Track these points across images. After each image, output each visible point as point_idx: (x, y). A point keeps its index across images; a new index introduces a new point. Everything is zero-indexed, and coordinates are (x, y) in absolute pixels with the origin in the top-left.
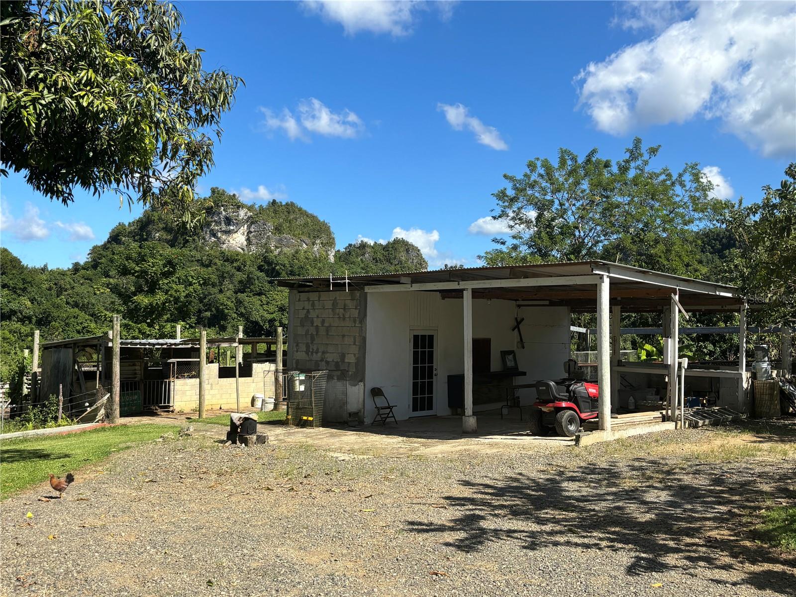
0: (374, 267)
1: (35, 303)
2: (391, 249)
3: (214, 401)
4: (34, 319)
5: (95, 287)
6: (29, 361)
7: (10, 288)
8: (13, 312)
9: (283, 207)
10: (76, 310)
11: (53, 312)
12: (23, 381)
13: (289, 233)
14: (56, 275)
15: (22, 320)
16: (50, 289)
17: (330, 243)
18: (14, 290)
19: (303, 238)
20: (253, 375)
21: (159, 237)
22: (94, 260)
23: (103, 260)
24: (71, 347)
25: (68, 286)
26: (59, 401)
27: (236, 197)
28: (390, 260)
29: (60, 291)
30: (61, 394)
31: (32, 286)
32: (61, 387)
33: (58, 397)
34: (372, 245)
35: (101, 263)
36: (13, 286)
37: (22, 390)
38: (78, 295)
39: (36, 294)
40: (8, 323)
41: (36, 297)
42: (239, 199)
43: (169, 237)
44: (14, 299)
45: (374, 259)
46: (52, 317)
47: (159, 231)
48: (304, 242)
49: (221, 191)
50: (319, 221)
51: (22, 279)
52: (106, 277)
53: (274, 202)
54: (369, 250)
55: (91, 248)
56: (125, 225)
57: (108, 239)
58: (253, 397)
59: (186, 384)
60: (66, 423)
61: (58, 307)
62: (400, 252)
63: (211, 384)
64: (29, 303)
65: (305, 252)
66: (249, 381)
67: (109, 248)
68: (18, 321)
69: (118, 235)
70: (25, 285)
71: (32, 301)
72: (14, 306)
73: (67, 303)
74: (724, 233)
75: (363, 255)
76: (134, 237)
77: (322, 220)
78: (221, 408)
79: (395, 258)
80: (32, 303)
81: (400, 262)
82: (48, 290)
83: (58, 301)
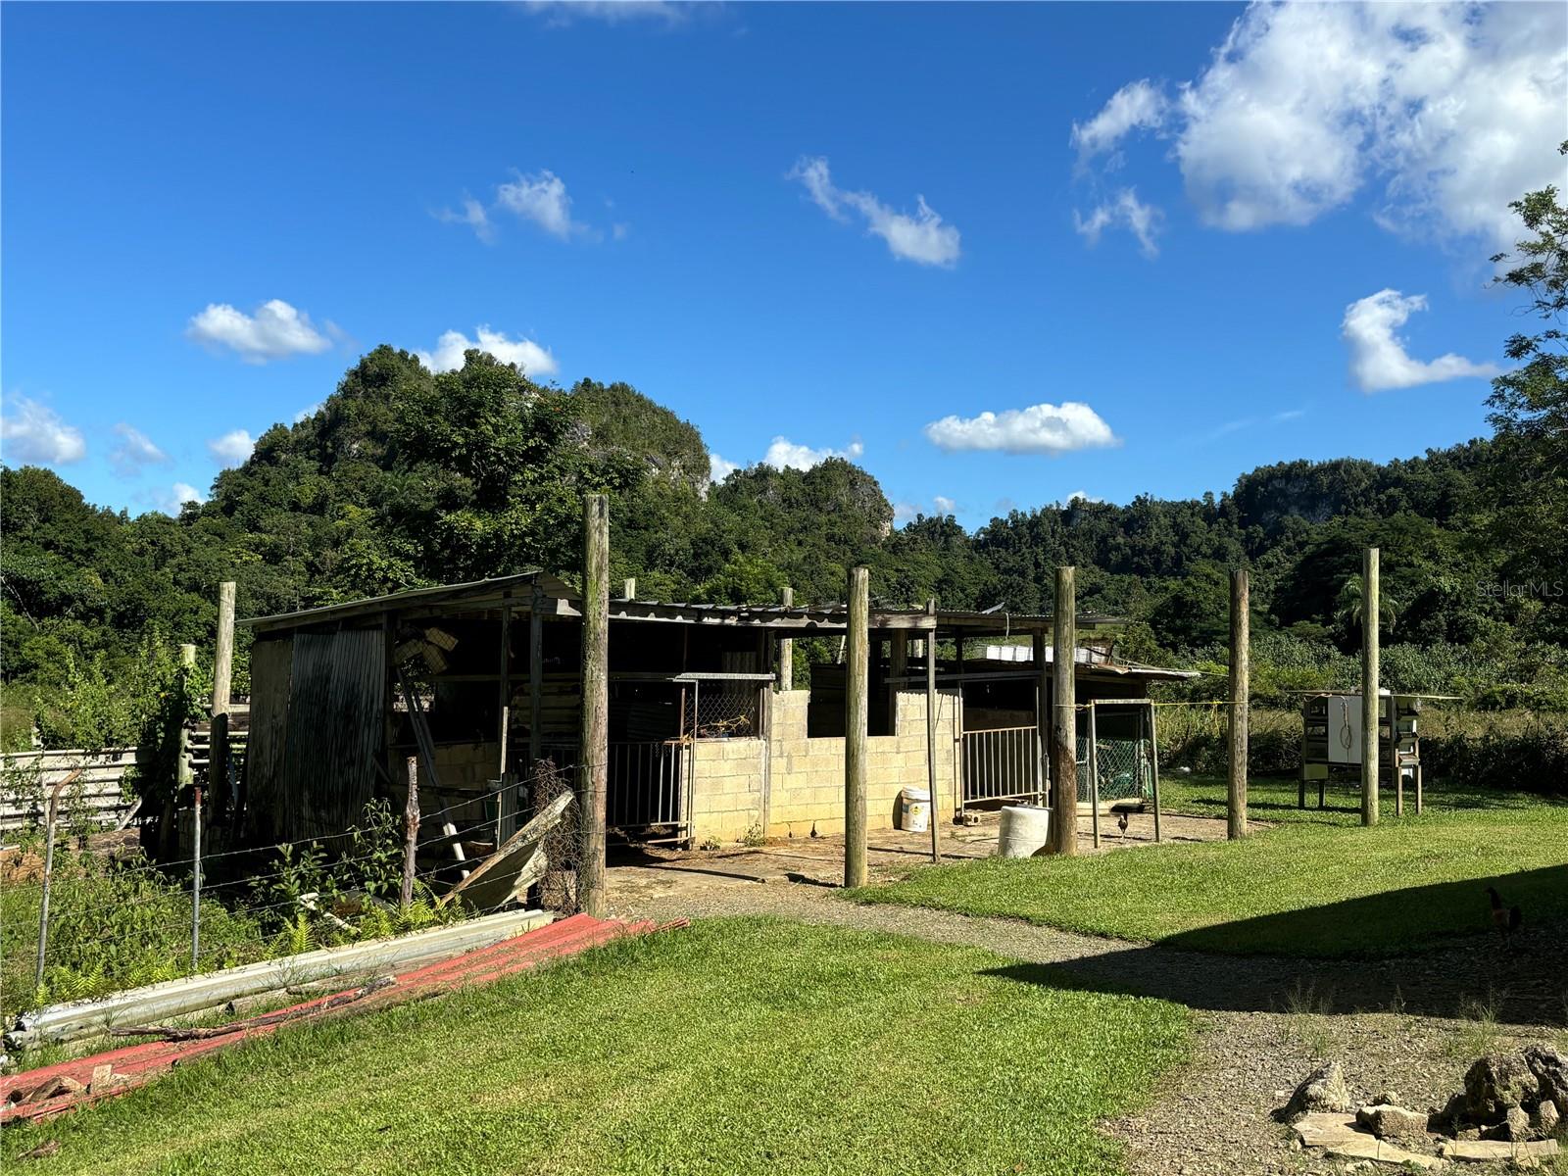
0: (786, 516)
1: (111, 581)
2: (818, 481)
3: (797, 812)
4: (109, 615)
5: (231, 550)
6: (196, 682)
7: (60, 550)
8: (67, 600)
9: (606, 394)
10: (195, 596)
11: (147, 600)
12: (179, 742)
13: (624, 444)
14: (153, 524)
15: (84, 617)
16: (142, 553)
17: (702, 467)
18: (68, 553)
19: (652, 453)
20: (898, 730)
21: (358, 451)
22: (227, 497)
23: (246, 497)
24: (378, 627)
25: (179, 548)
26: (403, 829)
27: (517, 370)
28: (817, 502)
29: (164, 556)
30: (414, 796)
31: (104, 546)
32: (413, 767)
33: (398, 808)
34: (781, 471)
35: (241, 503)
36: (65, 545)
37: (176, 771)
38: (198, 566)
39: (113, 562)
40: (55, 622)
41: (113, 568)
42: (523, 373)
43: (379, 451)
44: (69, 573)
45: (784, 501)
46: (146, 611)
47: (358, 439)
48: (654, 462)
49: (485, 358)
50: (678, 422)
51: (84, 531)
52: (251, 532)
53: (587, 383)
54: (774, 482)
55: (218, 476)
56: (285, 429)
57: (253, 456)
58: (899, 799)
59: (723, 756)
60: (430, 916)
61: (158, 589)
62: (837, 486)
63: (789, 757)
64: (99, 580)
65: (656, 482)
66: (887, 748)
67: (255, 472)
68: (77, 618)
69: (271, 449)
70: (91, 544)
71: (105, 576)
72: (68, 586)
73: (176, 582)
74: (1491, 451)
75: (764, 491)
76: (307, 450)
77: (683, 421)
78: (813, 834)
79: (827, 499)
80: (105, 581)
81: (838, 507)
82: (138, 554)
83: (157, 577)
